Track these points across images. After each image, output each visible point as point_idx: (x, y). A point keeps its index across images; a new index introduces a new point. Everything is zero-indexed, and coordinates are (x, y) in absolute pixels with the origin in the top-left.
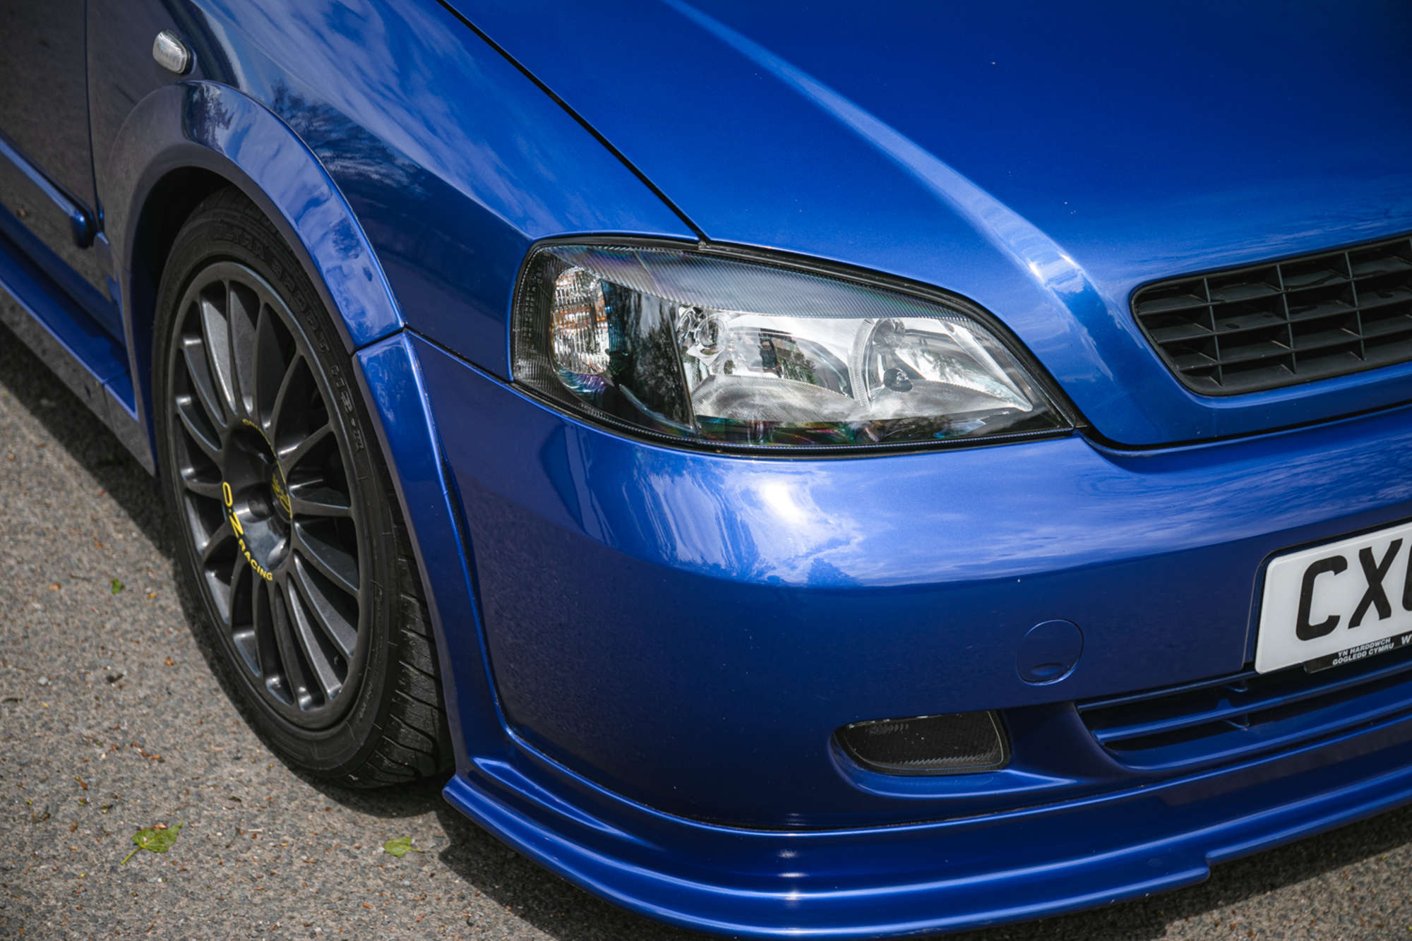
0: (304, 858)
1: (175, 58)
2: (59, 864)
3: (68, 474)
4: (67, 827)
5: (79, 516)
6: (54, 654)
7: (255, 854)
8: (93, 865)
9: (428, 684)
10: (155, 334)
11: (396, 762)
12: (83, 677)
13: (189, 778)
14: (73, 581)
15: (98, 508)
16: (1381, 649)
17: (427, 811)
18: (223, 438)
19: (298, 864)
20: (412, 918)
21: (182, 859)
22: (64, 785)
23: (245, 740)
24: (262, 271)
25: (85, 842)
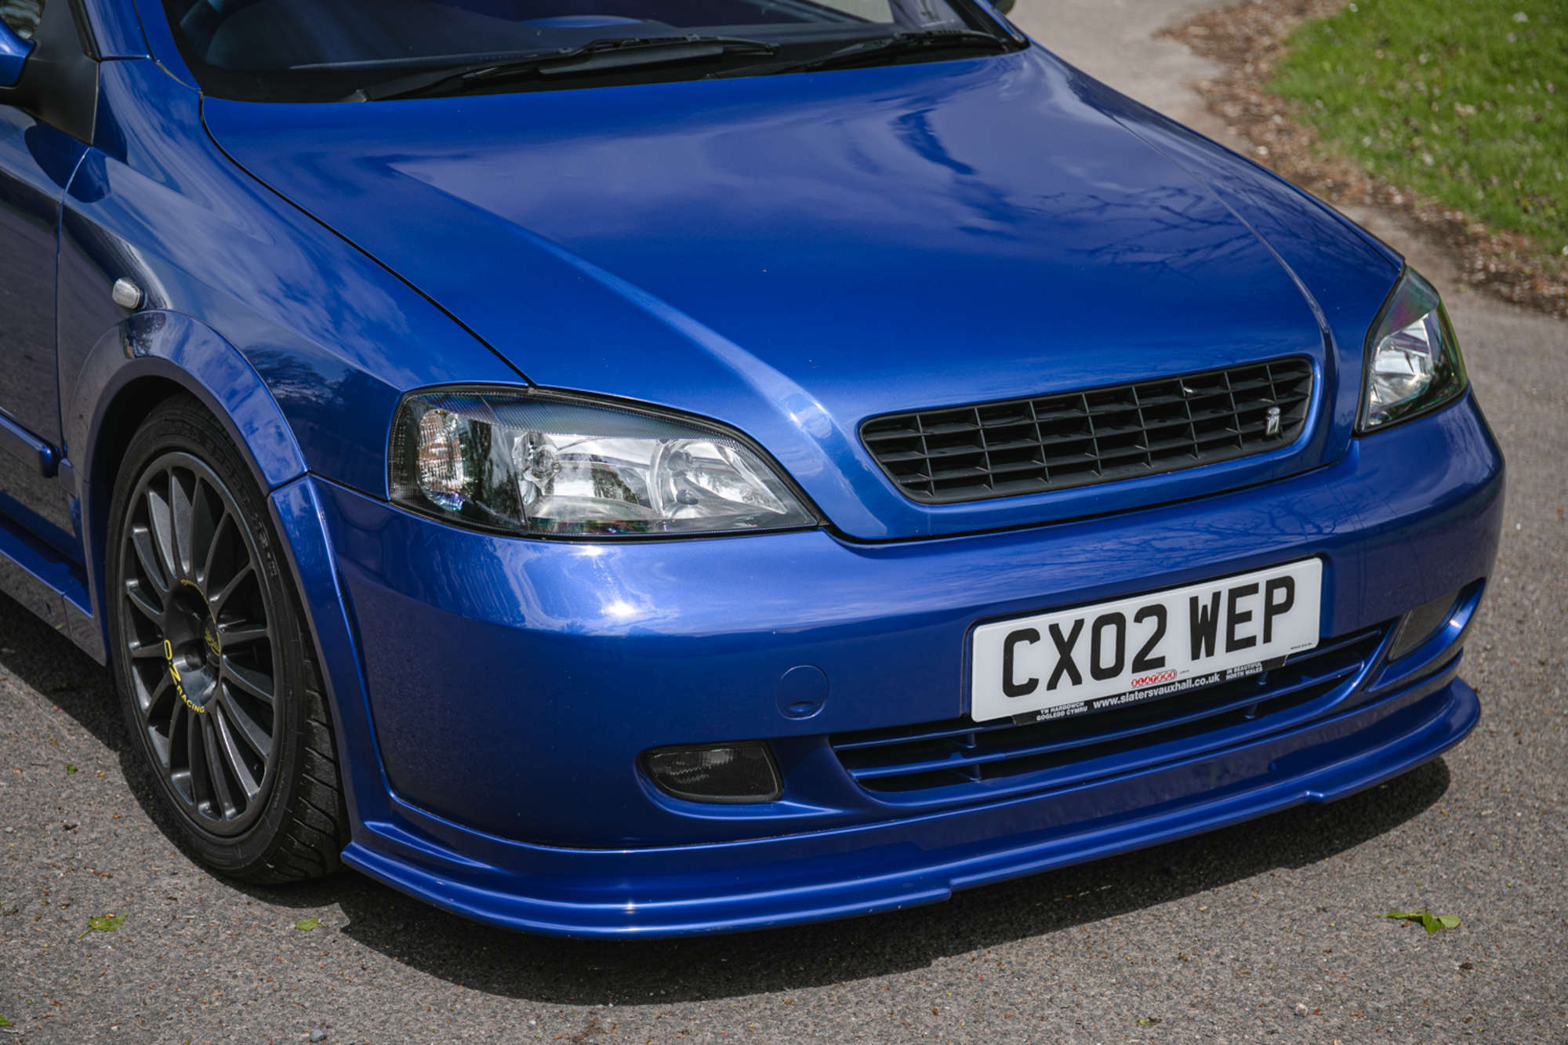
0: (229, 932)
1: (130, 297)
2: (27, 939)
3: (27, 698)
4: (33, 918)
5: (37, 725)
6: (18, 813)
7: (188, 931)
8: (55, 939)
9: (328, 767)
10: (109, 531)
11: (304, 844)
12: (43, 827)
13: (133, 887)
14: (33, 767)
15: (54, 720)
16: (1077, 711)
17: (332, 903)
18: (165, 603)
19: (223, 937)
20: (316, 966)
21: (128, 935)
22: (29, 890)
23: (180, 863)
24: (201, 454)
25: (48, 926)
